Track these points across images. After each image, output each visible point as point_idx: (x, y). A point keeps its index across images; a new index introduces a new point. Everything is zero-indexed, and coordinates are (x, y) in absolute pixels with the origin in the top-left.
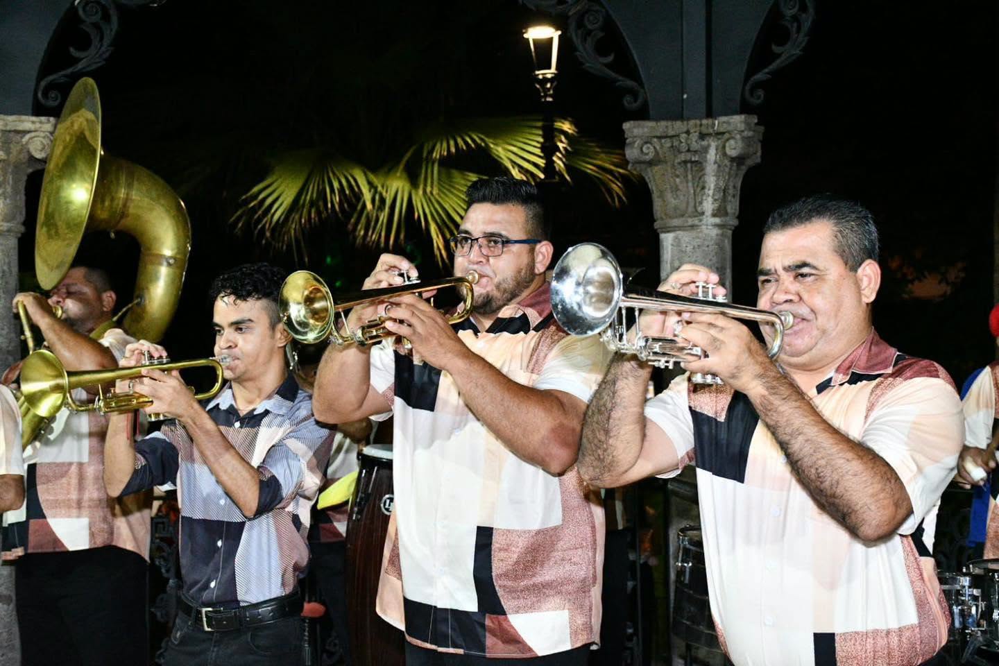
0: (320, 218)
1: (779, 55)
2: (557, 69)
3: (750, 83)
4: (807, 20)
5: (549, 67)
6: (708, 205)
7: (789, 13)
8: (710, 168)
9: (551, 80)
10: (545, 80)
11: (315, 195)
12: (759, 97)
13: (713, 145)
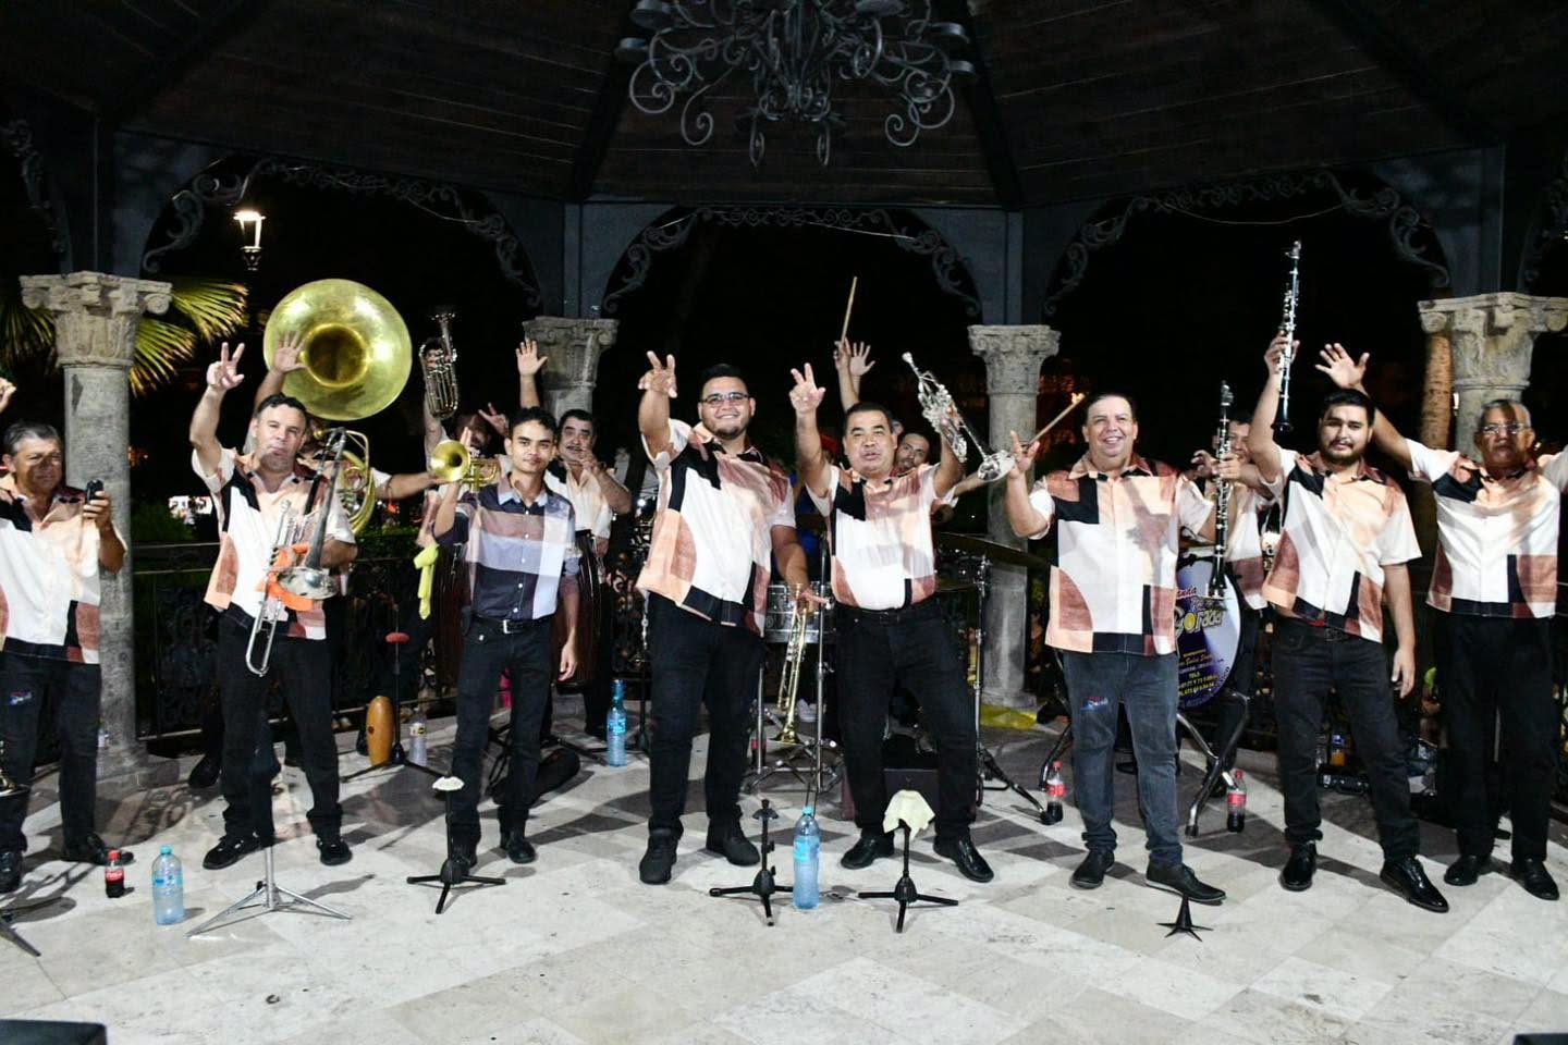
0: (35, 351)
1: (626, 284)
2: (261, 245)
3: (608, 298)
4: (646, 266)
5: (253, 244)
6: (585, 374)
7: (634, 259)
8: (588, 350)
9: (255, 255)
10: (251, 254)
11: (20, 327)
12: (613, 308)
13: (591, 335)
